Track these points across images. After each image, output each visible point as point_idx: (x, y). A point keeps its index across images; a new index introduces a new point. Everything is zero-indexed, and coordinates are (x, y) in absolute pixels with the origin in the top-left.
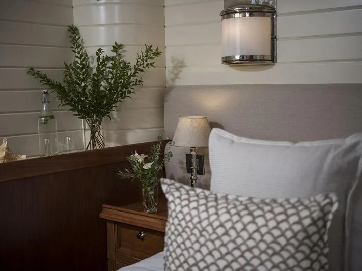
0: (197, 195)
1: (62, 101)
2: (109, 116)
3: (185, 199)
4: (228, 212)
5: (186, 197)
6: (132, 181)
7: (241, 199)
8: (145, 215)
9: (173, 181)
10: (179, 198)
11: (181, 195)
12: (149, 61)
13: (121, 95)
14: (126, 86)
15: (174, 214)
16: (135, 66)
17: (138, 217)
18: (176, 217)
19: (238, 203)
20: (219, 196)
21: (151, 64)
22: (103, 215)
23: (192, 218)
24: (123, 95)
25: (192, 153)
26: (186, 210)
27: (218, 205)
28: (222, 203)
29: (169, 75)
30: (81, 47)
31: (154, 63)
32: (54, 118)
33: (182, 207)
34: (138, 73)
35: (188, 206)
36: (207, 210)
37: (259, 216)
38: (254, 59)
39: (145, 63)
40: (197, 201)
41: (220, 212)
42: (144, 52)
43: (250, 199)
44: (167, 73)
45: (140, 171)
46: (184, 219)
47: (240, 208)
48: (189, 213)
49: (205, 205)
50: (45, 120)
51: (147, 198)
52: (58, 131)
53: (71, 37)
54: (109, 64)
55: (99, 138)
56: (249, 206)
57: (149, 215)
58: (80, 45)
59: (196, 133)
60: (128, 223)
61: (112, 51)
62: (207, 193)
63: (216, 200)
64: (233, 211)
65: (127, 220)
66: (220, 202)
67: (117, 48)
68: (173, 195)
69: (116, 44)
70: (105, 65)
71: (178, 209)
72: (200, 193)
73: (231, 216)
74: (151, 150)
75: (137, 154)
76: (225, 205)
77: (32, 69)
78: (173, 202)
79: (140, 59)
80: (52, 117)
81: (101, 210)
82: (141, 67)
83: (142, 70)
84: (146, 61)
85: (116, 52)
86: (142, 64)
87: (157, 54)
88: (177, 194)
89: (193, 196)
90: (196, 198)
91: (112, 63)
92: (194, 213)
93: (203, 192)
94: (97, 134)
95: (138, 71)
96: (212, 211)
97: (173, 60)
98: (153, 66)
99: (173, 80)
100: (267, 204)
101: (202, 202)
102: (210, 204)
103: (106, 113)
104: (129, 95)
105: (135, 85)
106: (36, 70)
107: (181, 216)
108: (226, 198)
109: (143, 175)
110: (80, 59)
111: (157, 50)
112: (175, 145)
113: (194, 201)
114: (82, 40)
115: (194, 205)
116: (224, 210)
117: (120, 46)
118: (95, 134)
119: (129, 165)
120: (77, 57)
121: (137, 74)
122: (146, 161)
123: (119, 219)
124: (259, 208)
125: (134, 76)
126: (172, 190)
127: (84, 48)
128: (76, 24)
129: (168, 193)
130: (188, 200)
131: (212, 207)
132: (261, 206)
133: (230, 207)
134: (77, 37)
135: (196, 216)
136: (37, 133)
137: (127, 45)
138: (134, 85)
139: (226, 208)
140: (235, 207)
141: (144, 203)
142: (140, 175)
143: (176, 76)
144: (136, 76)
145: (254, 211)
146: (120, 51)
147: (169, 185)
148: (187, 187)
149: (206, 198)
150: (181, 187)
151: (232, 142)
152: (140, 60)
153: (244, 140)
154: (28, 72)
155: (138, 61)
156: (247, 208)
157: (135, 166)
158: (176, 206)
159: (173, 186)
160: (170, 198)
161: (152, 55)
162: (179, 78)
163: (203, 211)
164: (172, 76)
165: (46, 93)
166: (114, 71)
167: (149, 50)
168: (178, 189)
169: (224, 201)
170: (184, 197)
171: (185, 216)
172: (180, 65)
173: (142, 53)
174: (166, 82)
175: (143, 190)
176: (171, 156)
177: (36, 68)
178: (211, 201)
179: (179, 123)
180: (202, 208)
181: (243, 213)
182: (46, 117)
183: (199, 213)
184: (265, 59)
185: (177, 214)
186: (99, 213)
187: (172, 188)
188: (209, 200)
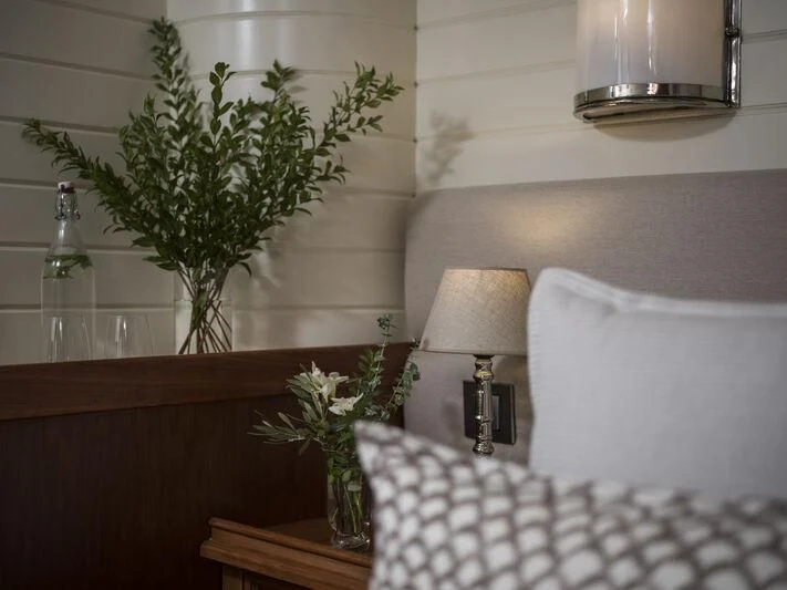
0: (479, 482)
1: (115, 219)
2: (245, 265)
3: (435, 496)
4: (595, 545)
5: (440, 486)
6: (302, 450)
7: (643, 498)
8: (334, 553)
9: (396, 432)
10: (415, 489)
11: (423, 479)
12: (367, 112)
13: (284, 205)
14: (297, 180)
15: (392, 549)
16: (326, 126)
17: (310, 560)
18: (401, 559)
19: (632, 515)
20: (562, 486)
21: (371, 122)
22: (212, 550)
23: (457, 565)
24: (287, 206)
25: (481, 374)
26: (435, 535)
27: (555, 518)
28: (571, 515)
29: (422, 167)
30: (181, 76)
31: (379, 118)
32: (90, 264)
33: (424, 523)
34: (334, 145)
35: (442, 518)
36: (512, 537)
37: (719, 567)
38: (671, 94)
39: (355, 117)
40: (478, 502)
41: (565, 545)
42: (352, 85)
43: (681, 499)
44: (419, 158)
45: (323, 422)
46: (427, 567)
47: (643, 532)
48: (446, 547)
49: (509, 517)
50: (61, 269)
51: (340, 504)
52: (99, 306)
53: (155, 48)
54: (256, 124)
55: (216, 326)
56: (680, 524)
57: (343, 555)
58: (179, 72)
59: (492, 312)
60: (279, 576)
61: (264, 84)
62: (516, 474)
63: (549, 499)
64: (615, 544)
65: (277, 565)
66: (563, 507)
67: (277, 77)
68: (392, 479)
69: (276, 65)
70: (244, 124)
71: (409, 528)
72: (490, 474)
73: (608, 561)
74: (361, 364)
75: (316, 372)
76: (582, 520)
77: (36, 125)
78: (391, 503)
79: (340, 105)
80: (83, 260)
81: (206, 532)
82: (341, 129)
83: (344, 138)
84: (357, 110)
85: (276, 89)
86: (347, 120)
87: (389, 92)
88: (406, 476)
89: (465, 485)
90: (472, 492)
91: (263, 120)
92: (465, 544)
93: (500, 471)
94: (210, 312)
95: (333, 140)
96: (532, 539)
97: (437, 121)
98: (377, 127)
99: (435, 177)
100: (752, 521)
101: (497, 505)
102: (524, 516)
103: (240, 257)
104: (304, 206)
105: (325, 178)
106: (46, 129)
107: (415, 556)
108: (585, 492)
109: (331, 432)
110: (177, 107)
111: (389, 80)
112: (430, 348)
113: (466, 502)
114: (186, 59)
115: (464, 515)
116: (578, 539)
117: (288, 74)
118: (205, 313)
119: (292, 402)
120: (169, 103)
121: (329, 148)
122: (343, 391)
123: (255, 563)
124: (718, 535)
125: (322, 152)
126: (393, 462)
127: (189, 80)
128: (172, 16)
129: (376, 472)
130: (446, 496)
131: (533, 524)
132: (728, 525)
133: (602, 526)
134: (172, 50)
135: (469, 557)
136: (38, 307)
137: (307, 72)
138: (320, 178)
139: (587, 529)
140: (623, 528)
141: (332, 519)
142: (321, 433)
143: (444, 167)
144: (327, 153)
145: (701, 544)
146: (287, 86)
147: (382, 444)
148: (447, 454)
149: (511, 491)
150: (425, 452)
151: (609, 310)
152: (339, 110)
153: (649, 303)
154: (24, 134)
155: (335, 113)
156: (668, 533)
157: (308, 406)
158: (401, 518)
159: (395, 450)
160: (383, 490)
161: (373, 96)
162: (451, 171)
163: (499, 540)
164: (433, 166)
165: (69, 191)
166: (267, 142)
167: (366, 79)
168: (412, 460)
169: (577, 503)
170: (431, 487)
171: (430, 555)
172: (454, 135)
173: (347, 89)
174: (414, 181)
175: (331, 479)
176: (416, 377)
177: (47, 123)
178: (530, 504)
179: (444, 282)
180: (495, 529)
181: (655, 552)
182: (64, 258)
183: (483, 545)
184: (705, 95)
185: (404, 546)
186: (201, 542)
187: (394, 456)
188: (524, 497)
